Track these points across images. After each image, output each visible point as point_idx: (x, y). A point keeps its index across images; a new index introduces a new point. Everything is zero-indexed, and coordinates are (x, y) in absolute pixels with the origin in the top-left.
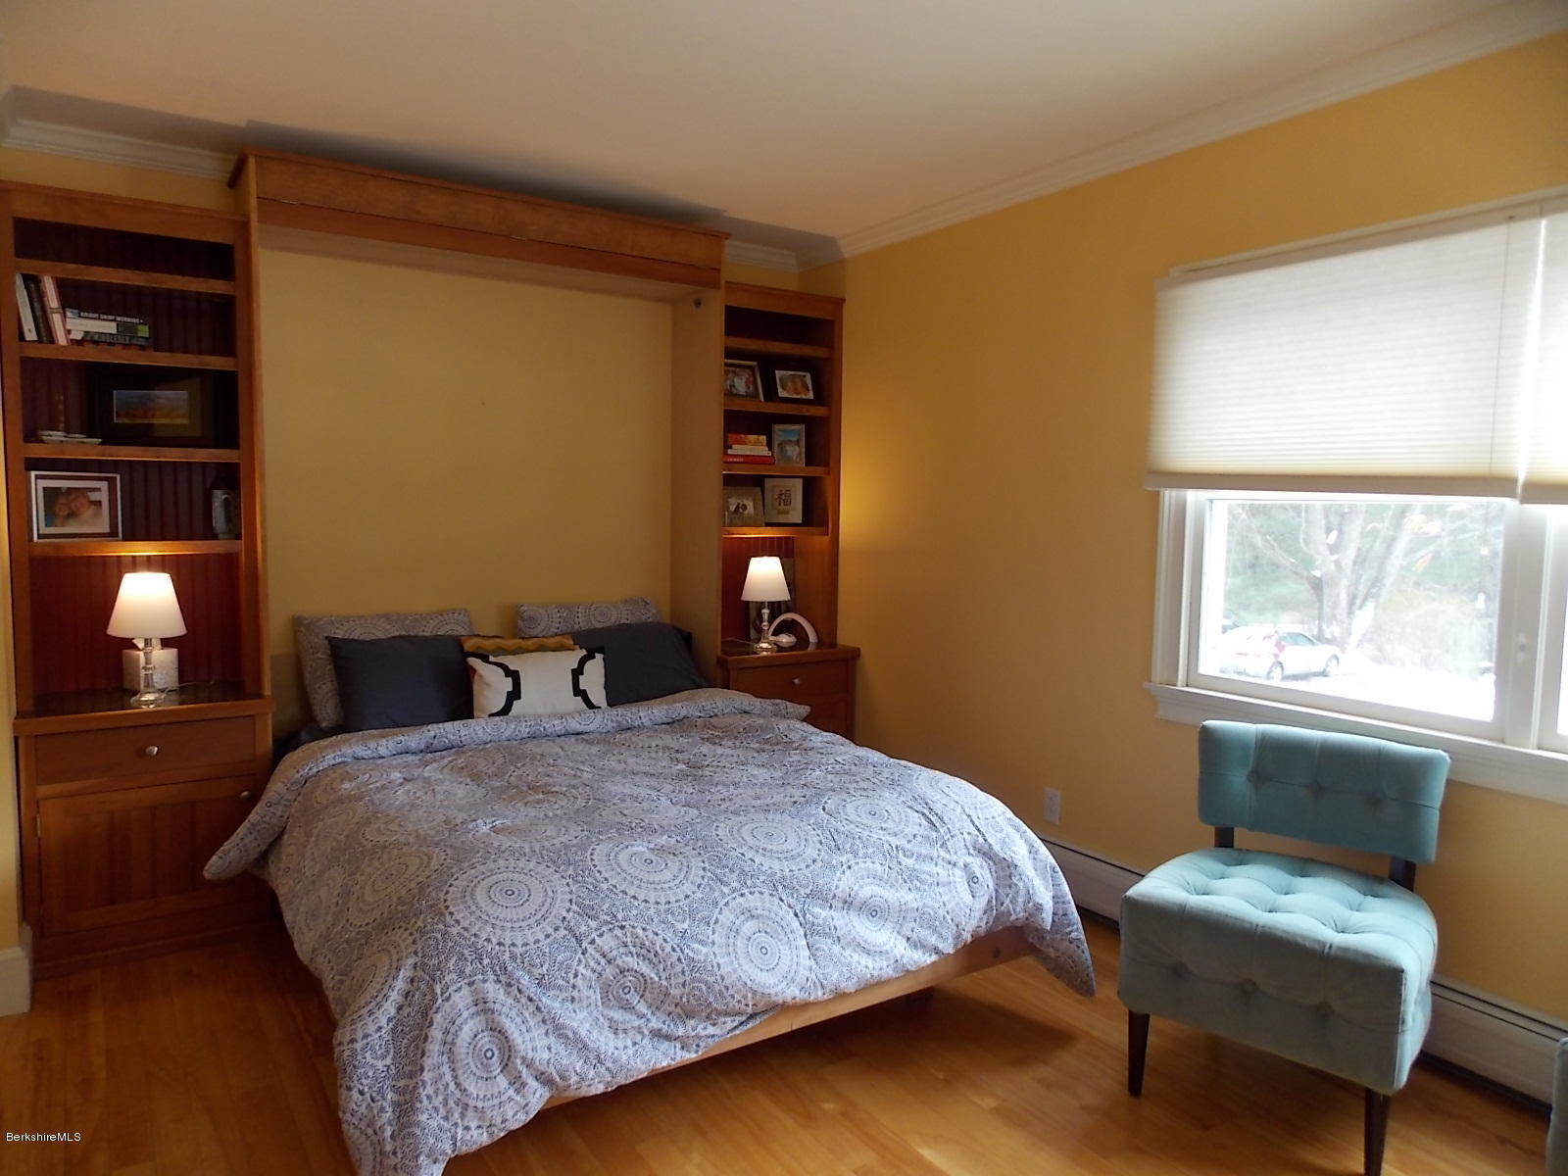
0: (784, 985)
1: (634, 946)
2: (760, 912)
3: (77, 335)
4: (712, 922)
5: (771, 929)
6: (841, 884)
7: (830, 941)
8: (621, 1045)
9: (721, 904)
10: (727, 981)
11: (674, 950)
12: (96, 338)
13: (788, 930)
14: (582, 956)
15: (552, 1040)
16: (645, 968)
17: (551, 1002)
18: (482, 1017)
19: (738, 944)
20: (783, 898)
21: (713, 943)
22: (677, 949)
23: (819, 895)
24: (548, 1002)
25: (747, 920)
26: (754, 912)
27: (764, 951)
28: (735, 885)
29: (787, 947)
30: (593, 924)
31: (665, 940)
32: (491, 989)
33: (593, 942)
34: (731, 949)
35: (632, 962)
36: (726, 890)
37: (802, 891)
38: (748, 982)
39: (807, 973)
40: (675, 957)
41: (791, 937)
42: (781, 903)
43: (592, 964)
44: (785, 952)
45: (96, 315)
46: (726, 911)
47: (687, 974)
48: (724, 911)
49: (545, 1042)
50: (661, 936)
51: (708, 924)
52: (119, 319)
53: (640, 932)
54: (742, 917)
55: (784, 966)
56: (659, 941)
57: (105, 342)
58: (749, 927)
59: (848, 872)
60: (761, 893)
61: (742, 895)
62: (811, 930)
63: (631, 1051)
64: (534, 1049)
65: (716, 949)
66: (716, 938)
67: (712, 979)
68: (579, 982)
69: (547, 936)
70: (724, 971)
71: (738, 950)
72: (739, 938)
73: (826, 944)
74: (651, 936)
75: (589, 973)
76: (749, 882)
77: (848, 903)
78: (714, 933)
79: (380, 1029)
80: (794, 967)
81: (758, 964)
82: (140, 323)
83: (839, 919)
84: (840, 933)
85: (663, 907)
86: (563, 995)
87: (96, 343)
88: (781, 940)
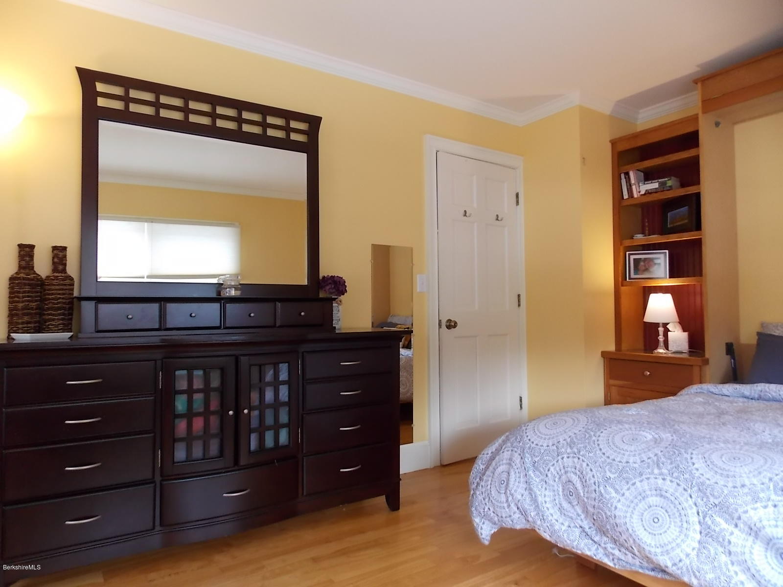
0: (659, 551)
1: (579, 471)
2: (668, 495)
3: (643, 192)
4: (631, 483)
5: (672, 510)
6: (751, 513)
7: (721, 549)
8: (561, 521)
9: (644, 477)
10: (618, 521)
11: (595, 483)
12: (650, 191)
13: (684, 519)
14: (555, 463)
15: (527, 493)
16: (579, 485)
17: (535, 479)
18: (507, 466)
19: (640, 505)
20: (692, 496)
21: (623, 495)
22: (597, 484)
23: (724, 509)
24: (532, 475)
25: (656, 496)
26: (664, 493)
27: (656, 520)
28: (665, 471)
29: (678, 530)
30: (569, 450)
31: (593, 476)
32: (516, 456)
33: (563, 458)
34: (632, 505)
35: (575, 479)
36: (656, 471)
37: (712, 500)
38: (630, 530)
39: (683, 556)
40: (593, 487)
41: (685, 525)
42: (689, 498)
43: (558, 469)
44: (673, 532)
45: (650, 182)
46: (645, 482)
47: (596, 501)
48: (644, 482)
49: (523, 492)
50: (593, 473)
51: (628, 483)
52: (659, 180)
53: (584, 465)
54: (654, 492)
55: (665, 539)
56: (590, 474)
57: (653, 192)
58: (654, 500)
59: (771, 509)
60: (678, 485)
61: (664, 479)
62: (707, 532)
63: (564, 528)
64: (516, 491)
65: (622, 499)
66: (627, 494)
67: (609, 514)
68: (549, 475)
69: (548, 446)
70: (617, 513)
71: (637, 509)
72: (643, 502)
73: (716, 549)
74: (588, 470)
75: (555, 473)
76: (675, 474)
77: (754, 531)
78: (628, 489)
79: (487, 454)
80: (674, 545)
81: (645, 525)
82: (668, 180)
83: (738, 539)
84: (733, 549)
85: (608, 461)
86: (542, 477)
87: (650, 193)
88: (674, 522)
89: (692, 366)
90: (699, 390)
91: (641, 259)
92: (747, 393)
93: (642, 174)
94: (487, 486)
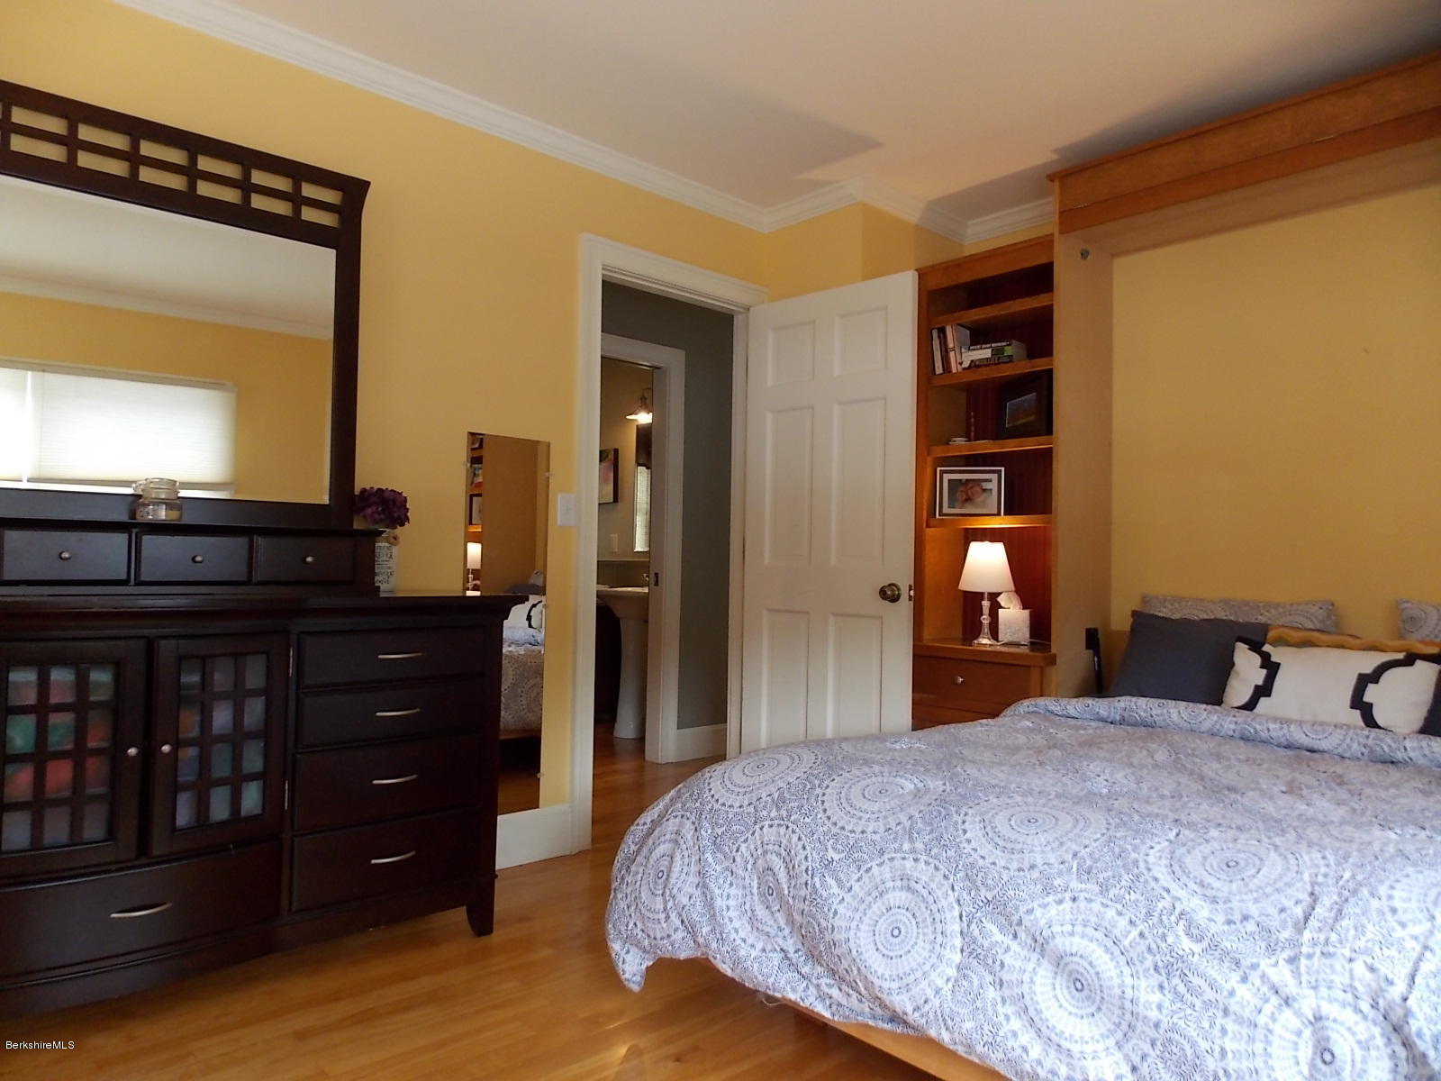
0: (894, 985)
1: (786, 850)
2: (919, 887)
3: (966, 364)
4: (864, 868)
5: (922, 914)
6: (1038, 912)
7: (989, 978)
8: (750, 941)
9: (886, 856)
10: (836, 936)
11: (807, 871)
12: (977, 363)
13: (939, 926)
14: (750, 836)
15: (698, 892)
16: (782, 876)
17: (715, 866)
18: (671, 845)
19: (875, 907)
20: (956, 887)
21: (850, 889)
22: (810, 873)
23: (1001, 910)
24: (710, 860)
25: (902, 888)
26: (912, 884)
27: (896, 932)
28: (919, 846)
29: (928, 947)
30: (774, 814)
31: (806, 858)
32: (687, 827)
33: (761, 829)
34: (863, 907)
35: (777, 864)
36: (906, 846)
37: (983, 892)
38: (854, 951)
39: (930, 993)
40: (804, 878)
41: (940, 939)
42: (950, 892)
43: (752, 847)
44: (921, 951)
45: (979, 347)
46: (886, 867)
47: (807, 902)
48: (885, 866)
49: (692, 890)
50: (806, 853)
51: (859, 868)
52: (993, 345)
53: (795, 838)
54: (899, 883)
55: (907, 963)
56: (802, 855)
57: (983, 365)
58: (897, 897)
59: (1067, 905)
60: (937, 868)
61: (916, 860)
62: (971, 948)
63: (754, 953)
64: (680, 890)
65: (848, 898)
66: (856, 888)
67: (824, 924)
68: (738, 859)
69: (741, 807)
70: (837, 922)
71: (869, 913)
72: (880, 901)
73: (981, 978)
74: (800, 847)
75: (747, 854)
76: (935, 851)
77: (1039, 945)
78: (859, 880)
79: (645, 824)
80: (919, 974)
81: (878, 941)
82: (1007, 345)
83: (1016, 956)
84: (1006, 976)
85: (835, 830)
86: (726, 864)
87: (978, 367)
88: (925, 934)
89: (1029, 666)
90: (1031, 709)
91: (960, 480)
92: (1103, 713)
93: (968, 332)
94: (636, 882)
